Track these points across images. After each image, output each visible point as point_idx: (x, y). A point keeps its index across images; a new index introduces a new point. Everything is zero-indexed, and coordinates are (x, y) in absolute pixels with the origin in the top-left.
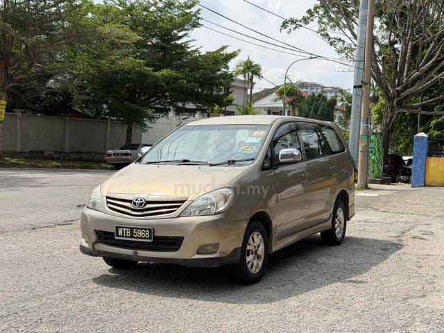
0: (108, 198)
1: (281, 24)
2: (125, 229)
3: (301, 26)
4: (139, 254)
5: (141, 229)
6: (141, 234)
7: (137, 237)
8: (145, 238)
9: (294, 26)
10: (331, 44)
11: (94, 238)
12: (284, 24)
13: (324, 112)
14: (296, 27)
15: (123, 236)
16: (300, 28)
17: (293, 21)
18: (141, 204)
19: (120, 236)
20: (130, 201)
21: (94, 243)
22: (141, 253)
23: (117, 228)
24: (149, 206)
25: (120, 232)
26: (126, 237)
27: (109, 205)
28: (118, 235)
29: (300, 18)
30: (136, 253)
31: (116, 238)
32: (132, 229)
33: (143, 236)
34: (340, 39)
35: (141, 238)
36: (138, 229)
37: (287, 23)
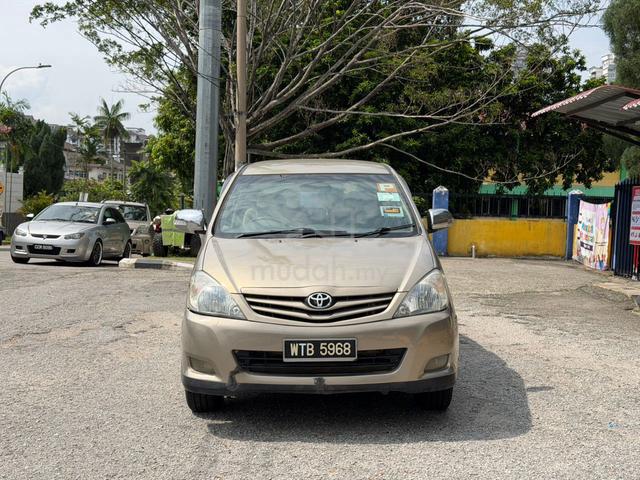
0: (246, 295)
1: (32, 11)
2: (303, 345)
3: (63, 16)
4: (326, 383)
5: (335, 342)
6: (335, 349)
7: (328, 356)
8: (343, 356)
9: (52, 15)
10: (101, 48)
11: (233, 365)
12: (35, 10)
13: (50, 150)
14: (55, 18)
15: (299, 356)
16: (62, 19)
17: (50, 8)
18: (325, 303)
19: (294, 357)
20: (302, 299)
21: (233, 374)
22: (331, 380)
23: (288, 345)
24: (339, 304)
25: (294, 350)
26: (305, 356)
27: (255, 308)
28: (288, 355)
29: (62, 4)
30: (321, 381)
31: (285, 360)
32: (317, 344)
33: (340, 353)
34: (115, 43)
35: (335, 356)
36: (328, 342)
37: (41, 9)
